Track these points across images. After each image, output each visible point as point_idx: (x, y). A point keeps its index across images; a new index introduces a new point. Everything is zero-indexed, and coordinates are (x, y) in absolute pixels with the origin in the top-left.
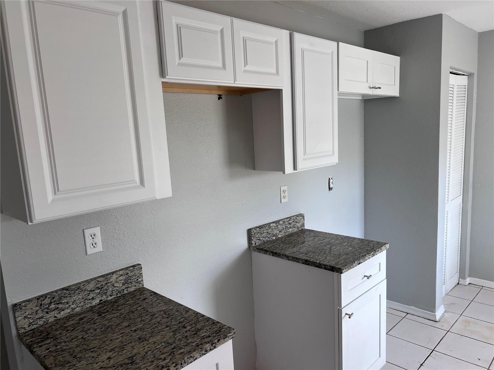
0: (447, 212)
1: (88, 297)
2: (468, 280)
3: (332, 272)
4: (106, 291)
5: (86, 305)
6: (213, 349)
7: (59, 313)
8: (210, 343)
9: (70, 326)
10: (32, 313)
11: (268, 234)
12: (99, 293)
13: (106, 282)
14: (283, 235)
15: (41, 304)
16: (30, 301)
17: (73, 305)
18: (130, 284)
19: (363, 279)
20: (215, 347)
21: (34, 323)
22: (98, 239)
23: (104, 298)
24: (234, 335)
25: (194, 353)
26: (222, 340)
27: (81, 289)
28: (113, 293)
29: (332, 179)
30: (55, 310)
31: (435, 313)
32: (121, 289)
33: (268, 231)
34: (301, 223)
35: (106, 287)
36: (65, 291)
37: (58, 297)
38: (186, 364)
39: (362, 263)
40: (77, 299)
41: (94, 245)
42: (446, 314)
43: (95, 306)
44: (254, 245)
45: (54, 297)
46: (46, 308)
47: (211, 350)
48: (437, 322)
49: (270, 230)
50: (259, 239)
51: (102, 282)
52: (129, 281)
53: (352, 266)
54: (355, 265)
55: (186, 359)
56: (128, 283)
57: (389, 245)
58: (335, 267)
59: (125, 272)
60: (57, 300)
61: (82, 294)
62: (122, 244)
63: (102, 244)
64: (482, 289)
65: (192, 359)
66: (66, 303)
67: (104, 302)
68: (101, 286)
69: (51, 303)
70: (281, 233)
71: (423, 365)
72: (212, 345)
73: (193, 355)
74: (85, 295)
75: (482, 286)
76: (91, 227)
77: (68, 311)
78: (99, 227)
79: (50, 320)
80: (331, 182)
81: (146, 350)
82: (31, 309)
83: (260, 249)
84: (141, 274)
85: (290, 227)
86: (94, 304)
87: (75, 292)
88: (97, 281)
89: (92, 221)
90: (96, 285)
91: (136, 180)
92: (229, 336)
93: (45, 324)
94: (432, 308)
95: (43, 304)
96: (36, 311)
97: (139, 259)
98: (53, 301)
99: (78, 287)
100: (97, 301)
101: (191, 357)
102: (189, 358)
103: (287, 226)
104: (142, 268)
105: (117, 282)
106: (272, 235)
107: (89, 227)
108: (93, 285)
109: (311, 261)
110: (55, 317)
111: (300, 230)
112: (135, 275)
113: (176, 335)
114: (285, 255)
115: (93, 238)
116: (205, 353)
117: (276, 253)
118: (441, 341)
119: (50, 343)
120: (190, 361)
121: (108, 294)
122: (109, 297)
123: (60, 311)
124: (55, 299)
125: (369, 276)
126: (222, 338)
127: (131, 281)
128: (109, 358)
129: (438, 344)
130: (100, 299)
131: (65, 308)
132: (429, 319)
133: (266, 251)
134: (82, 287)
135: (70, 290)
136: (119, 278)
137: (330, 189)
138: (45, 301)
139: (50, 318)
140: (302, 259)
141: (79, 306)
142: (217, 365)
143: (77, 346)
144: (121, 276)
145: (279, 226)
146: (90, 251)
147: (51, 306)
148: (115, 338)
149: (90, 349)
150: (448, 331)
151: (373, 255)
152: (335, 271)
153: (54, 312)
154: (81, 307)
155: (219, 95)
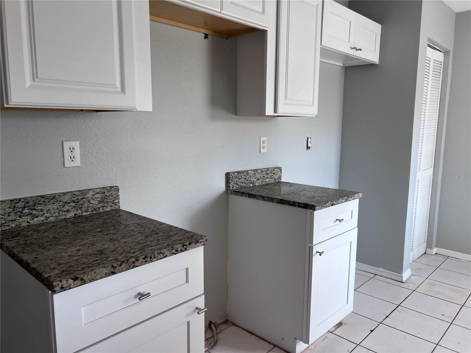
0: (418, 180)
1: (63, 208)
2: (435, 250)
3: (305, 209)
4: (81, 206)
5: (60, 216)
6: (184, 251)
7: (33, 219)
8: (181, 244)
9: (42, 229)
10: (5, 214)
11: (246, 181)
12: (75, 207)
13: (82, 197)
14: (260, 184)
15: (14, 207)
16: (3, 202)
17: (47, 213)
18: (106, 203)
19: (335, 222)
20: (186, 249)
21: (6, 225)
22: (77, 153)
23: (79, 212)
24: (206, 242)
25: (164, 250)
26: (193, 244)
27: (57, 199)
28: (88, 209)
29: (310, 138)
30: (28, 215)
31: (402, 274)
32: (97, 207)
33: (246, 177)
34: (278, 176)
35: (81, 202)
36: (40, 198)
37: (32, 203)
38: (155, 259)
39: (335, 205)
40: (52, 208)
41: (72, 159)
42: (413, 277)
43: (69, 218)
44: (231, 188)
45: (28, 202)
46: (19, 211)
47: (181, 251)
48: (403, 282)
49: (248, 176)
50: (236, 184)
51: (78, 196)
52: (105, 200)
53: (325, 205)
54: (328, 204)
55: (156, 253)
56: (104, 202)
57: (361, 194)
58: (308, 204)
59: (102, 190)
60: (31, 205)
61: (56, 204)
62: (100, 163)
63: (81, 159)
64: (447, 258)
65: (161, 256)
66: (40, 211)
67: (79, 216)
68: (77, 199)
69: (25, 207)
70: (258, 182)
71: (388, 317)
72: (183, 247)
73: (164, 251)
74: (60, 206)
75: (448, 256)
76: (71, 140)
77: (42, 218)
78: (78, 142)
79: (22, 225)
80: (309, 141)
81: (116, 247)
82: (4, 209)
83: (237, 192)
84: (118, 195)
85: (268, 178)
86: (68, 216)
87: (50, 200)
88: (73, 194)
89: (72, 135)
90: (72, 198)
91: (117, 85)
92: (200, 242)
93: (18, 227)
94: (399, 269)
95: (16, 207)
96: (9, 213)
97: (117, 182)
98: (26, 205)
99: (54, 196)
100: (72, 214)
101: (162, 253)
102: (159, 254)
103: (264, 175)
104: (119, 190)
105: (93, 199)
106: (249, 182)
107: (68, 140)
108: (69, 198)
109: (285, 200)
110: (28, 222)
111: (277, 182)
112: (111, 195)
113: (148, 238)
114: (261, 196)
115: (72, 151)
116: (176, 252)
117: (252, 194)
118: (406, 298)
119: (20, 239)
120: (160, 257)
121: (84, 209)
122: (84, 212)
123: (33, 217)
124: (29, 204)
125: (341, 219)
126: (193, 242)
127: (108, 200)
128: (79, 250)
129: (404, 300)
130: (75, 212)
131: (39, 215)
132: (396, 280)
133: (242, 194)
134: (57, 197)
135: (45, 198)
136: (95, 195)
137: (308, 148)
138: (18, 204)
139: (23, 223)
140: (277, 199)
141: (53, 216)
142: (187, 270)
143: (47, 242)
144: (98, 194)
145: (257, 174)
146: (68, 164)
147: (24, 210)
148: (86, 238)
149: (60, 244)
150: (414, 291)
151: (346, 201)
152: (309, 208)
153: (26, 217)
154: (56, 217)
155: (205, 34)
